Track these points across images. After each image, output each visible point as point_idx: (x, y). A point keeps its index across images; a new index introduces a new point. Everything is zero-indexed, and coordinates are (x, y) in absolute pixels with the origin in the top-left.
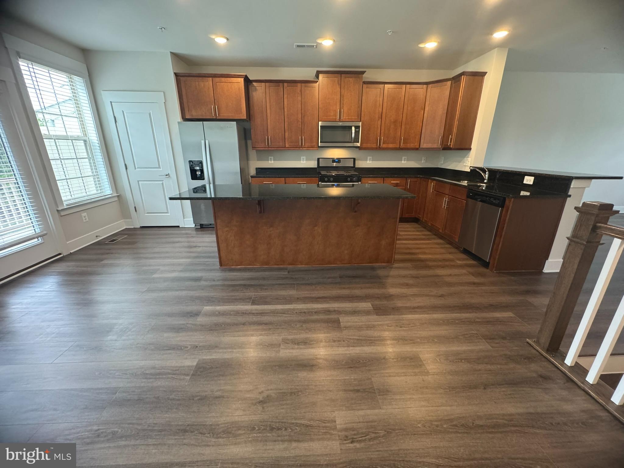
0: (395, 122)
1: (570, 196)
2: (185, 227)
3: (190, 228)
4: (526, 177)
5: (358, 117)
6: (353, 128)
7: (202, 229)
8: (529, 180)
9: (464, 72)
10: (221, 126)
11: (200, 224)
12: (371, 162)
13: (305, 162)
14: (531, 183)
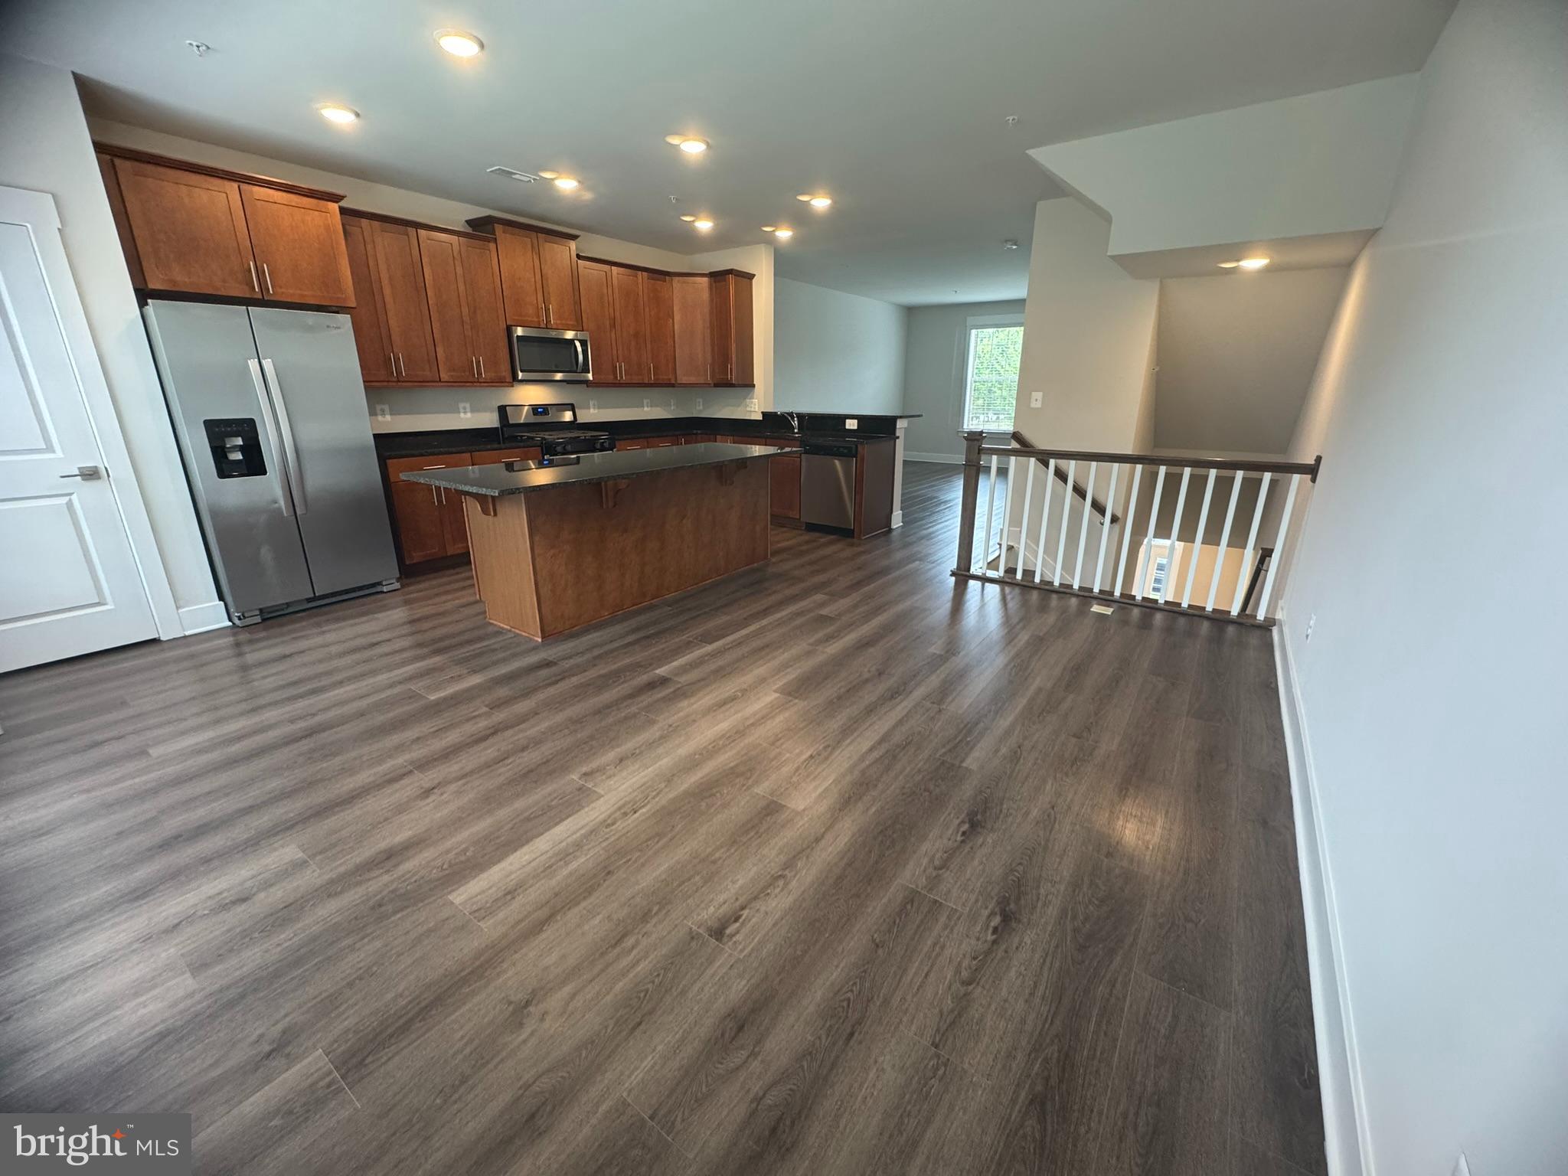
0: (636, 335)
1: (898, 437)
2: (185, 637)
3: (211, 635)
4: (848, 422)
5: (577, 321)
6: (578, 344)
7: (268, 623)
8: (851, 424)
9: (732, 270)
10: (310, 323)
11: (261, 610)
12: (596, 411)
13: (469, 415)
14: (856, 428)
